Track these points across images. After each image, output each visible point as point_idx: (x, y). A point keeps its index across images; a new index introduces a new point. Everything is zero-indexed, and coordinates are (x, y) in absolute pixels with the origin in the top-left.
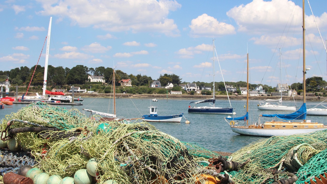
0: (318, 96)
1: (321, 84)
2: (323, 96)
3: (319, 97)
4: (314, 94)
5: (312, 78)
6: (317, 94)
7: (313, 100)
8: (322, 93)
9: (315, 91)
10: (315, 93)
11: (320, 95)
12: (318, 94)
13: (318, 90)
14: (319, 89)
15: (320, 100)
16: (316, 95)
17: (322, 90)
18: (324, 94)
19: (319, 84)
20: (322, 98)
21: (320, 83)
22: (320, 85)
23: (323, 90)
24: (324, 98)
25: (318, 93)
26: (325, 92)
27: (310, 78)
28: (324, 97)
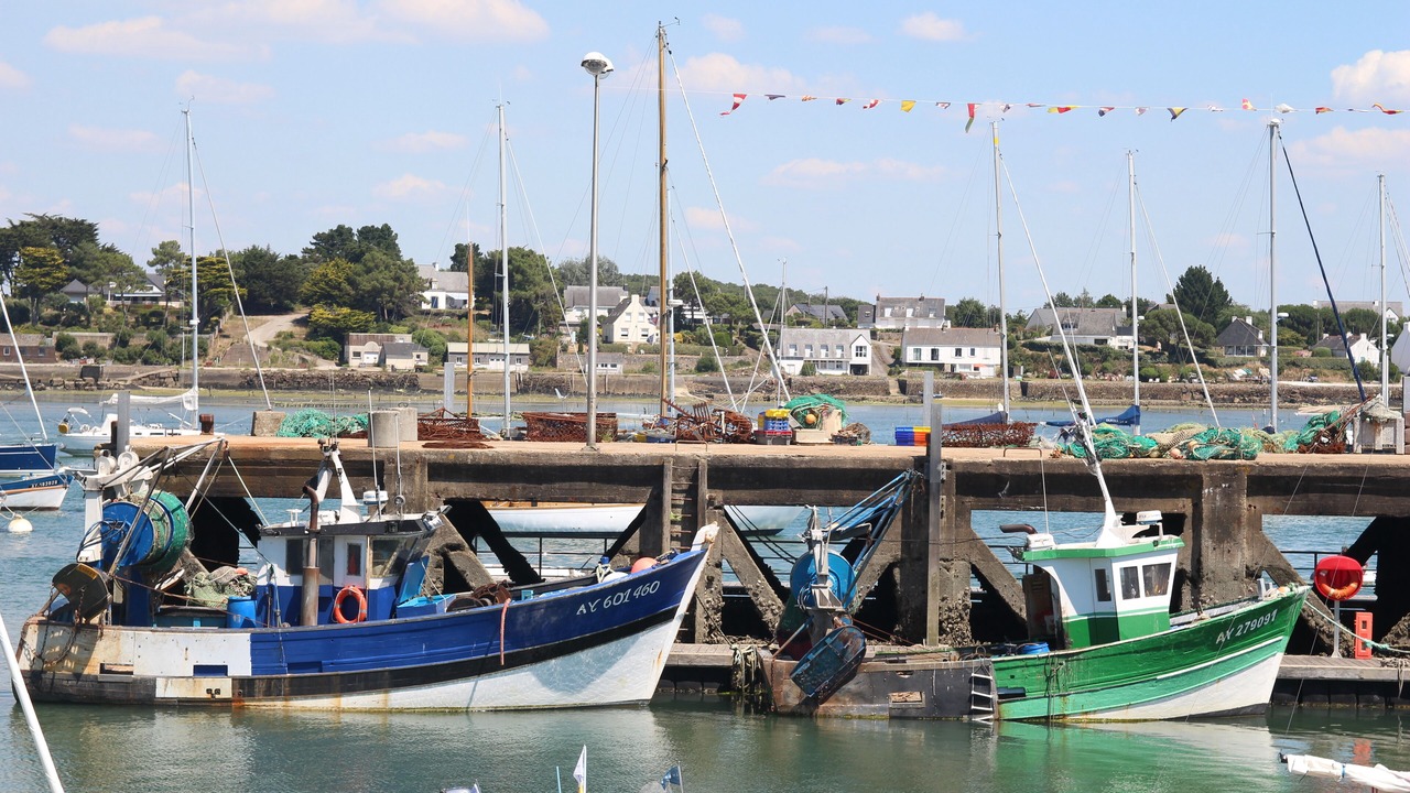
0: (77, 355)
1: (98, 276)
2: (117, 359)
3: (91, 362)
4: (52, 342)
5: (22, 224)
6: (71, 341)
7: (51, 384)
8: (104, 340)
9: (52, 322)
10: (55, 334)
11: (91, 350)
12: (80, 344)
13: (78, 317)
14: (81, 308)
15: (100, 387)
16: (65, 350)
17: (100, 312)
18: (122, 341)
19: (83, 272)
20: (114, 375)
21: (87, 268)
22: (84, 282)
23: (108, 317)
24: (128, 374)
25: (80, 336)
26: (124, 329)
27: (14, 227)
28: (122, 367)
